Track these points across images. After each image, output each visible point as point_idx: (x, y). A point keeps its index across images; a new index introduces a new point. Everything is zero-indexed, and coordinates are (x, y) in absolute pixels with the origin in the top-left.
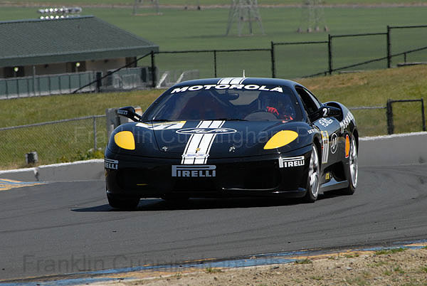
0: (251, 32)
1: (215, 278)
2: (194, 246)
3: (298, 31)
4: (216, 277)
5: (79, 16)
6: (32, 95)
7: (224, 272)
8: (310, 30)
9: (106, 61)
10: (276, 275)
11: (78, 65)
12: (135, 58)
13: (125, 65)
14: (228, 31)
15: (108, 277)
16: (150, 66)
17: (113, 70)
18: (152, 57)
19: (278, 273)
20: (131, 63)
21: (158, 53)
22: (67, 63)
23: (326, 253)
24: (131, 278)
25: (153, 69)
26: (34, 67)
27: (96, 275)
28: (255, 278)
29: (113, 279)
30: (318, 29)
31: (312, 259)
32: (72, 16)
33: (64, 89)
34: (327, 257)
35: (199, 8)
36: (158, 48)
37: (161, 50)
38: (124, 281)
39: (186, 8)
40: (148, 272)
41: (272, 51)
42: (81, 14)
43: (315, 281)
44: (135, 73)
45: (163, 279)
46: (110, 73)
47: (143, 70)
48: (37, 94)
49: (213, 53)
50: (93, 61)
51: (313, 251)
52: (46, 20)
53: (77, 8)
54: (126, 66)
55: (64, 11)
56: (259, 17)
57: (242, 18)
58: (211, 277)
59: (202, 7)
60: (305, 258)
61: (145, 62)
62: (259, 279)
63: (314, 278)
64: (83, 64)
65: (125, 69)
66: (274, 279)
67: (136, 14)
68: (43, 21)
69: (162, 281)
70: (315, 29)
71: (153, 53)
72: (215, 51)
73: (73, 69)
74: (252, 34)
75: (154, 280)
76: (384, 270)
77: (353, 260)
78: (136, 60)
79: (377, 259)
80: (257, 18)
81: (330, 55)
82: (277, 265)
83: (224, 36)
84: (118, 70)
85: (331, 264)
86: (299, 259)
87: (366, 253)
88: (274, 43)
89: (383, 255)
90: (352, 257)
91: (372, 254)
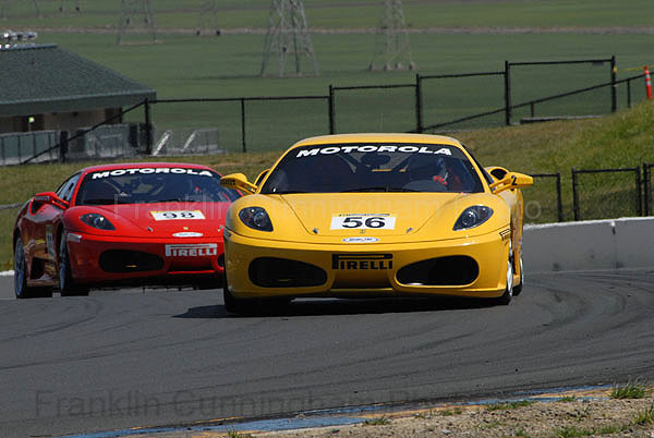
0: (298, 71)
3: (371, 67)
5: (33, 45)
7: (255, 437)
8: (389, 68)
9: (75, 114)
11: (32, 120)
12: (121, 109)
13: (103, 120)
14: (263, 69)
16: (144, 121)
17: (85, 129)
18: (147, 108)
20: (113, 116)
21: (155, 102)
22: (15, 118)
23: (411, 409)
25: (147, 127)
30: (400, 66)
31: (391, 417)
32: (24, 46)
33: (10, 156)
34: (413, 415)
35: (218, 33)
36: (155, 94)
37: (158, 97)
39: (198, 33)
41: (331, 99)
42: (36, 41)
44: (119, 133)
46: (82, 133)
47: (133, 128)
49: (240, 102)
50: (55, 114)
51: (391, 406)
53: (30, 33)
54: (105, 123)
55: (9, 38)
56: (311, 48)
57: (285, 49)
59: (222, 31)
60: (378, 416)
61: (135, 116)
64: (38, 118)
65: (104, 126)
67: (122, 43)
70: (396, 66)
71: (148, 101)
72: (243, 100)
73: (24, 126)
74: (300, 75)
76: (500, 434)
77: (452, 419)
78: (121, 113)
79: (489, 417)
80: (306, 49)
81: (419, 106)
82: (336, 428)
83: (257, 76)
84: (93, 128)
85: (420, 425)
86: (369, 417)
87: (471, 409)
88: (333, 86)
89: (498, 412)
90: (451, 414)
91: (482, 409)
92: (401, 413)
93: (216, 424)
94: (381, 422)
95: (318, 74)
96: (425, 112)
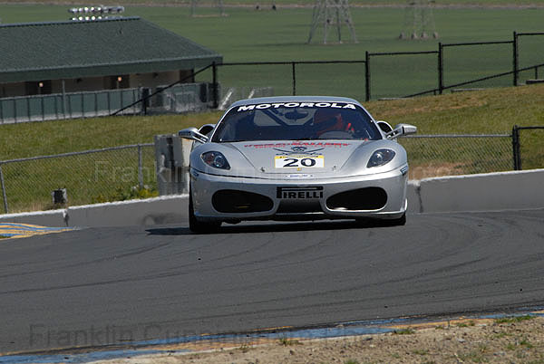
1: (291, 352)
2: (264, 311)
3: (401, 37)
4: (293, 350)
5: (121, 17)
6: (61, 117)
7: (302, 344)
8: (416, 36)
9: (155, 75)
10: (369, 348)
11: (120, 79)
12: (193, 71)
13: (178, 79)
14: (309, 41)
15: (155, 349)
16: (212, 82)
17: (164, 86)
18: (214, 70)
19: (372, 346)
20: (187, 77)
21: (222, 64)
22: (105, 77)
23: (432, 321)
24: (185, 350)
25: (214, 86)
26: (63, 83)
27: (139, 347)
28: (342, 352)
29: (162, 352)
30: (425, 35)
31: (416, 328)
32: (114, 17)
33: (102, 110)
34: (434, 326)
35: (274, 8)
36: (221, 58)
37: (225, 61)
38: (176, 354)
39: (258, 8)
40: (206, 344)
41: (367, 63)
42: (124, 14)
43: (418, 356)
44: (191, 90)
45: (225, 352)
46: (160, 90)
47: (203, 87)
48: (67, 117)
49: (291, 65)
50: (138, 75)
51: (415, 319)
52: (80, 22)
53: (119, 7)
54: (180, 82)
55: (102, 11)
56: (350, 20)
57: (328, 21)
58: (286, 350)
59: (278, 6)
60: (405, 327)
61: (205, 77)
62: (347, 353)
63: (417, 353)
64: (126, 78)
65: (179, 85)
66: (366, 353)
67: (194, 16)
68: (75, 23)
69: (223, 355)
70: (422, 35)
71: (215, 64)
72: (294, 63)
73: (114, 84)
74: (341, 42)
75: (213, 353)
76: (507, 343)
77: (467, 330)
78: (193, 74)
79: (498, 328)
80: (347, 21)
81: (440, 69)
82: (369, 336)
83: (306, 44)
84: (170, 86)
85: (440, 335)
86: (398, 328)
87: (483, 322)
88: (369, 53)
89: (505, 324)
90: (465, 326)
91: (492, 322)
92: (424, 324)
93: (269, 332)
94: (407, 331)
95: (357, 42)
96: (445, 74)
